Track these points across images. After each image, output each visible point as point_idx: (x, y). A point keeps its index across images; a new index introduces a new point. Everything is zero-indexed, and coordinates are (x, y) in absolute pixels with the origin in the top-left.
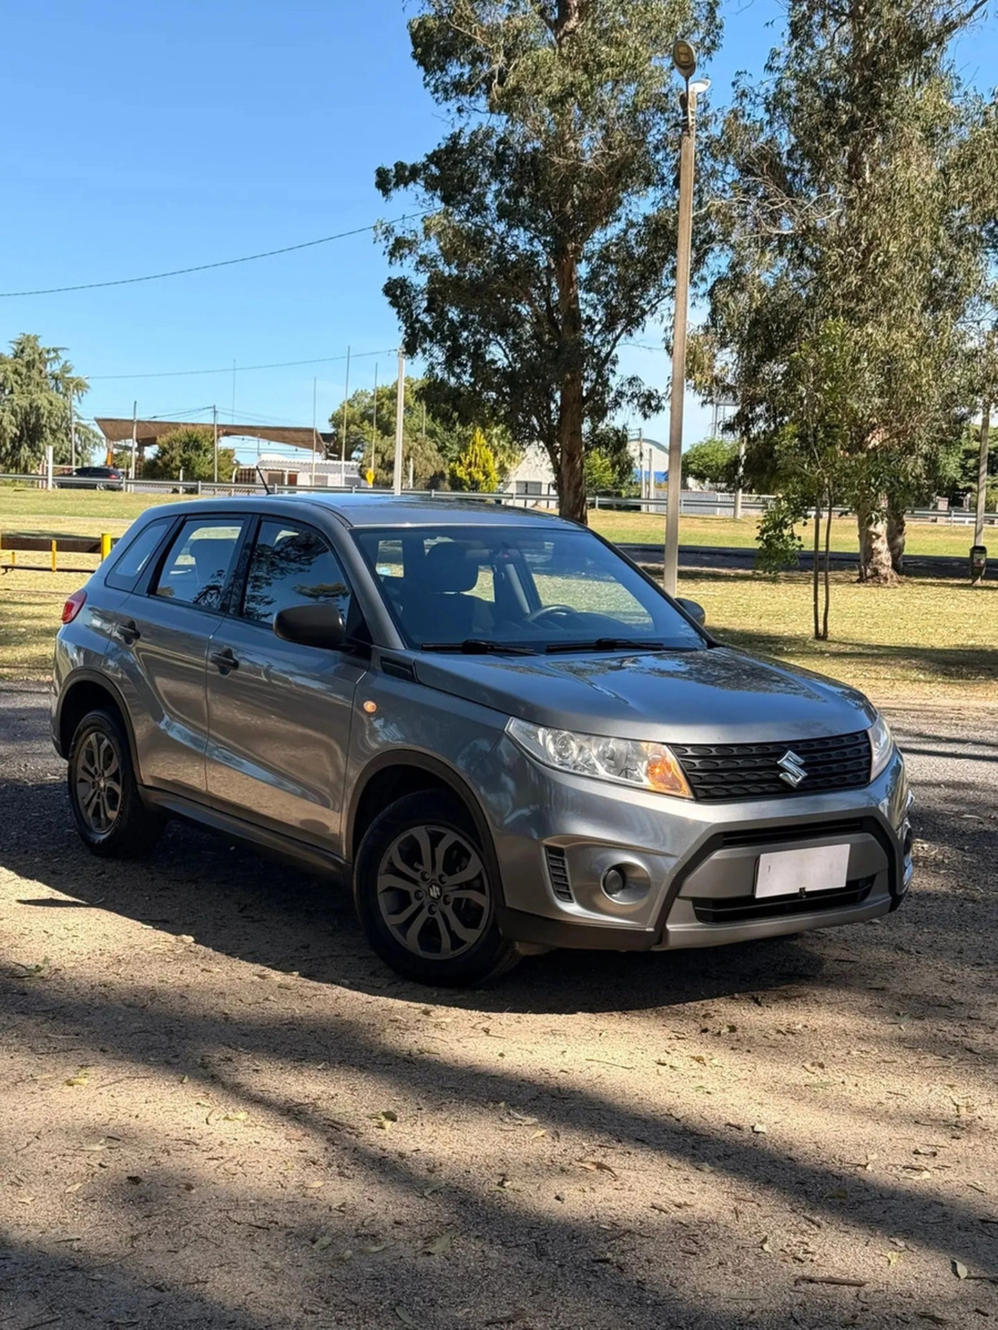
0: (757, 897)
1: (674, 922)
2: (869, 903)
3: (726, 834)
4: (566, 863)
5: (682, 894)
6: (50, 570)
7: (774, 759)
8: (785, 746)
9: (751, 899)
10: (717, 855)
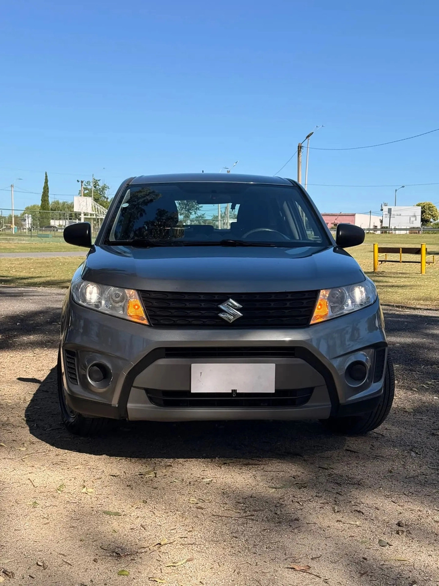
0: (192, 392)
1: (132, 403)
2: (308, 407)
3: (167, 349)
4: (76, 360)
5: (134, 385)
6: (399, 262)
7: (216, 304)
8: (229, 296)
9: (188, 393)
10: (162, 362)
